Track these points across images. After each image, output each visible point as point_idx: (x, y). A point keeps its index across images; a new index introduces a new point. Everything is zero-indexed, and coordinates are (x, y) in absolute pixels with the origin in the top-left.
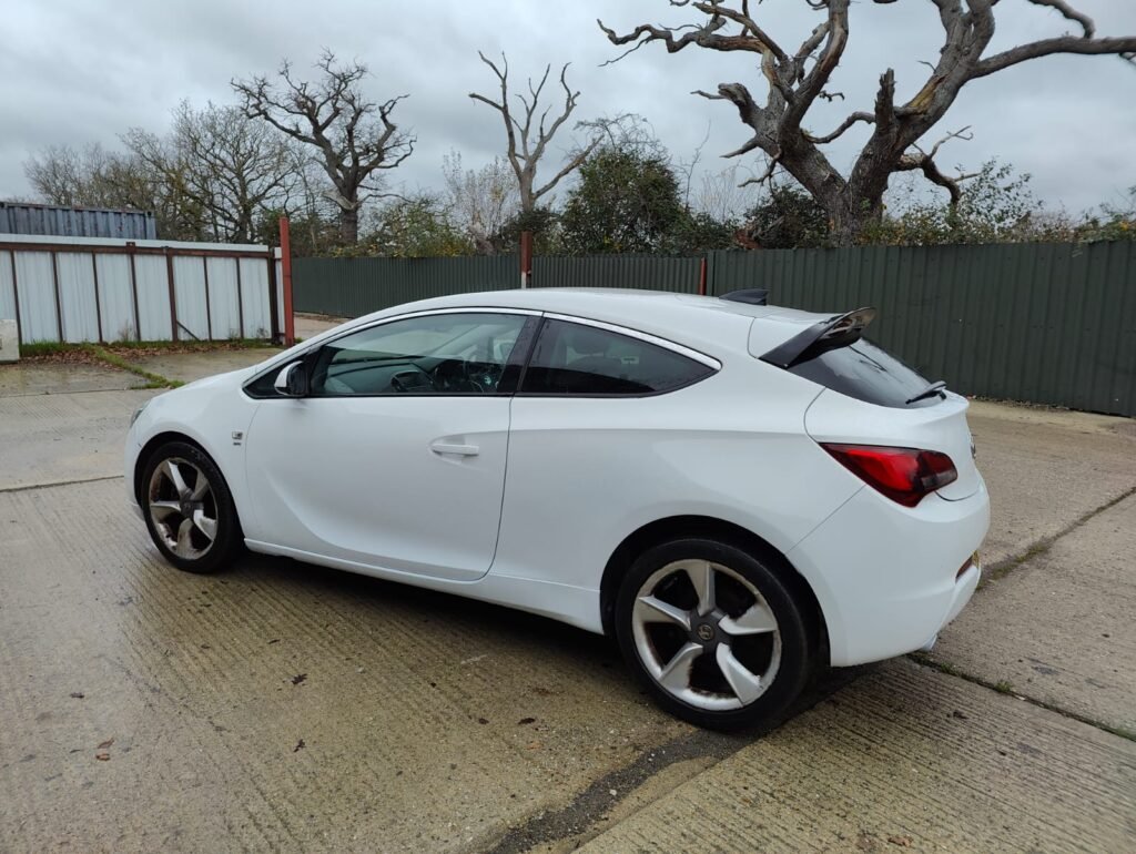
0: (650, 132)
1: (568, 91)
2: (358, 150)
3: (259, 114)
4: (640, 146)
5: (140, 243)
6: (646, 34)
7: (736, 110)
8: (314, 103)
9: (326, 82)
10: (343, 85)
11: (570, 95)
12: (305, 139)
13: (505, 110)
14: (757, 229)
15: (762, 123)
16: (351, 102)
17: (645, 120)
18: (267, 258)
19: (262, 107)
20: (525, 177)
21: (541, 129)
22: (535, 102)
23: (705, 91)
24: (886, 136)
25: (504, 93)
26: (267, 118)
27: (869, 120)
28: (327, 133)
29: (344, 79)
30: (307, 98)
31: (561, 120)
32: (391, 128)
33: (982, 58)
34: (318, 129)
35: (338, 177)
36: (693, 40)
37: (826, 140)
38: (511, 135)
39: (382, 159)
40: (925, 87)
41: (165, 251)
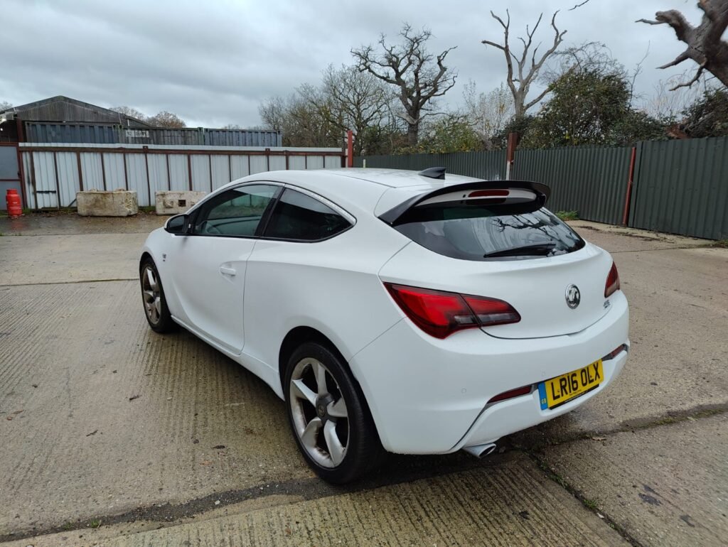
0: (608, 54)
1: (557, 31)
2: (420, 86)
3: (366, 69)
4: (602, 66)
5: (272, 149)
7: (672, 31)
8: (398, 58)
9: (406, 44)
10: (416, 45)
11: (558, 33)
12: (391, 82)
13: (506, 49)
14: (690, 123)
15: (693, 38)
16: (418, 56)
17: (603, 46)
18: (340, 155)
19: (367, 64)
20: (519, 95)
21: (533, 60)
22: (530, 41)
23: (648, 19)
25: (506, 38)
26: (370, 71)
28: (403, 77)
29: (416, 41)
30: (394, 56)
31: (549, 53)
32: (443, 69)
34: (398, 74)
35: (408, 104)
38: (510, 66)
39: (436, 90)
41: (285, 153)
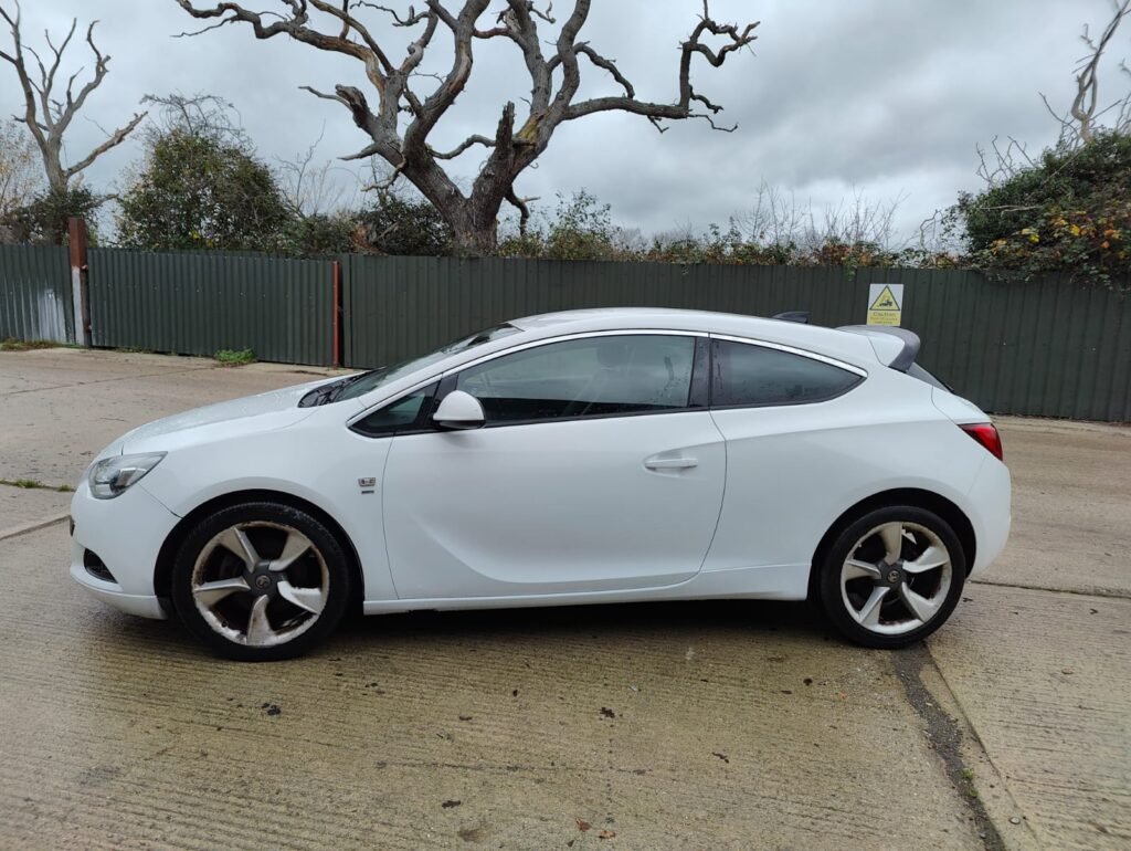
0: (234, 119)
1: (98, 53)
4: (221, 133)
6: (230, 13)
7: (350, 114)
11: (99, 58)
13: (19, 63)
14: (371, 233)
17: (230, 105)
20: (50, 148)
21: (68, 90)
22: (59, 60)
23: (316, 89)
24: (505, 161)
25: (18, 45)
27: (487, 143)
31: (90, 87)
33: (570, 104)
36: (285, 30)
37: (449, 157)
38: (29, 95)
40: (528, 121)
